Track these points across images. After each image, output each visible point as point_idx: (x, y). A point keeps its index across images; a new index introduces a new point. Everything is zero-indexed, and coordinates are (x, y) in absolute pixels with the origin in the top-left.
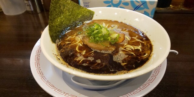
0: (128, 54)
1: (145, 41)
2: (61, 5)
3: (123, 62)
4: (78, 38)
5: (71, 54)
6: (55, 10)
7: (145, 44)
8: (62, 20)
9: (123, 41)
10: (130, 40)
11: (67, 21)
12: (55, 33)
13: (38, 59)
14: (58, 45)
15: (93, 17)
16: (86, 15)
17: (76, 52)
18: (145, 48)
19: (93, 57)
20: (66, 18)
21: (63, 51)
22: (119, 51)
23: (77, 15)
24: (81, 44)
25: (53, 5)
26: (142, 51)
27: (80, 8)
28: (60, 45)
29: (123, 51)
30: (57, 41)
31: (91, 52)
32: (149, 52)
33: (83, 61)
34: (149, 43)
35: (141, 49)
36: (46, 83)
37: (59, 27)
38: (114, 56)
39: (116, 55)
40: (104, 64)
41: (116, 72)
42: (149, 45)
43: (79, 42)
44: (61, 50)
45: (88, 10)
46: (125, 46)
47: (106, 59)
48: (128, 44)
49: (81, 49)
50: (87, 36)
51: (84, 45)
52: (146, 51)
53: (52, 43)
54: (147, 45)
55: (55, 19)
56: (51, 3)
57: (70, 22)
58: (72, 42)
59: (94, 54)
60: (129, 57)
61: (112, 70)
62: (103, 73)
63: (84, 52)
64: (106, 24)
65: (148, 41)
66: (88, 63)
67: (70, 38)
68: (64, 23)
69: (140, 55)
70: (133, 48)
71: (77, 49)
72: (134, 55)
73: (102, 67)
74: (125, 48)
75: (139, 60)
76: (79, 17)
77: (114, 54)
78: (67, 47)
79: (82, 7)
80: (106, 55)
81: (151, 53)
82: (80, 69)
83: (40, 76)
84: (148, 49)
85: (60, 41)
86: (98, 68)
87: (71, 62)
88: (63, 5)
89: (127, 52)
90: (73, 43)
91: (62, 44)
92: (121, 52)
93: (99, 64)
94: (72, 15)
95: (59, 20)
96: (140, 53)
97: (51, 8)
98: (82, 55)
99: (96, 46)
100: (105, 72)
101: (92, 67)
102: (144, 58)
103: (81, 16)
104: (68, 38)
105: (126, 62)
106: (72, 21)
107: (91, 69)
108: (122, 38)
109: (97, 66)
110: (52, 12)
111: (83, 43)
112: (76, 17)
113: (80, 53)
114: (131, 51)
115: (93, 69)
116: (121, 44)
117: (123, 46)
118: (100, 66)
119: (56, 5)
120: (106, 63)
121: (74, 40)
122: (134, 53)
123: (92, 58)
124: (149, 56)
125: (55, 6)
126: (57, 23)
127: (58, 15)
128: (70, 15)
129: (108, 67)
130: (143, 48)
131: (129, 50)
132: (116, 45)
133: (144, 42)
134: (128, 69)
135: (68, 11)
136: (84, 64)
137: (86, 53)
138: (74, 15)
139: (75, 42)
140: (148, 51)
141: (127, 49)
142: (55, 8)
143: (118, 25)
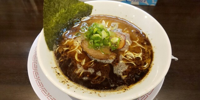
0: (128, 63)
1: (146, 46)
2: (55, 3)
3: (123, 75)
4: (77, 42)
5: (71, 64)
6: (49, 10)
7: (146, 50)
8: (58, 20)
9: (124, 46)
10: (131, 45)
11: (64, 20)
12: (52, 37)
13: (36, 67)
14: (55, 52)
15: (91, 12)
16: (84, 10)
17: (76, 61)
18: (146, 55)
19: (94, 68)
20: (62, 17)
21: (62, 60)
22: (119, 60)
23: (74, 12)
24: (80, 51)
25: (46, 5)
26: (143, 60)
27: (77, 3)
28: (58, 52)
29: (123, 59)
30: (55, 47)
31: (91, 62)
32: (150, 60)
33: (83, 73)
34: (150, 48)
35: (142, 57)
36: (47, 96)
37: (55, 29)
38: (114, 67)
39: (116, 65)
40: (104, 77)
41: (117, 87)
42: (150, 52)
43: (78, 48)
44: (59, 59)
45: (86, 4)
46: (126, 53)
47: (107, 71)
48: (128, 50)
49: (80, 57)
50: (86, 39)
51: (83, 52)
52: (147, 59)
53: (49, 51)
54: (147, 52)
55: (50, 21)
56: (44, 3)
57: (66, 21)
58: (71, 47)
59: (94, 63)
60: (129, 68)
61: (112, 85)
62: (104, 89)
63: (83, 62)
64: (106, 22)
65: (149, 46)
66: (88, 76)
67: (68, 42)
68: (60, 23)
69: (141, 65)
70: (133, 56)
71: (76, 58)
72: (135, 65)
73: (102, 81)
74: (126, 56)
75: (139, 72)
76: (76, 13)
77: (114, 64)
78: (65, 55)
79: (79, 2)
80: (106, 65)
81: (151, 63)
82: (81, 84)
83: (41, 88)
84: (149, 57)
85: (58, 47)
86: (99, 82)
87: (71, 75)
88: (58, 2)
89: (127, 61)
90: (72, 49)
91: (60, 51)
92: (121, 62)
93: (99, 77)
94: (69, 12)
95: (54, 21)
96: (141, 62)
97: (45, 8)
98: (82, 65)
99: (96, 54)
100: (106, 88)
101: (92, 82)
102: (144, 69)
103: (78, 11)
104: (66, 42)
105: (126, 75)
106: (69, 19)
107: (91, 84)
108: (123, 41)
109: (97, 80)
110: (45, 13)
111: (82, 49)
112: (73, 14)
113: (80, 63)
114: (131, 60)
115: (94, 84)
116: (121, 50)
117: (123, 52)
118: (100, 80)
119: (50, 4)
120: (106, 76)
121: (72, 45)
122: (135, 63)
123: (92, 69)
124: (150, 66)
125: (49, 6)
126: (53, 25)
127: (53, 14)
128: (66, 13)
129: (109, 81)
130: (144, 56)
131: (130, 59)
132: (117, 51)
133: (145, 48)
134: (128, 83)
135: (64, 8)
136: (84, 78)
137: (86, 62)
138: (71, 12)
139: (74, 48)
140: (148, 60)
141: (128, 56)
142: (49, 7)
143: (119, 23)
